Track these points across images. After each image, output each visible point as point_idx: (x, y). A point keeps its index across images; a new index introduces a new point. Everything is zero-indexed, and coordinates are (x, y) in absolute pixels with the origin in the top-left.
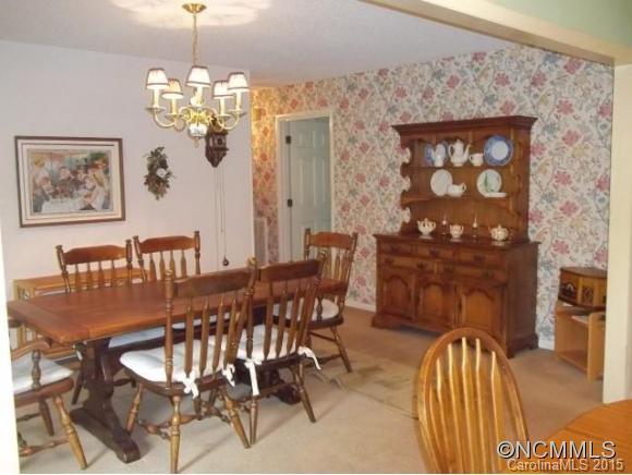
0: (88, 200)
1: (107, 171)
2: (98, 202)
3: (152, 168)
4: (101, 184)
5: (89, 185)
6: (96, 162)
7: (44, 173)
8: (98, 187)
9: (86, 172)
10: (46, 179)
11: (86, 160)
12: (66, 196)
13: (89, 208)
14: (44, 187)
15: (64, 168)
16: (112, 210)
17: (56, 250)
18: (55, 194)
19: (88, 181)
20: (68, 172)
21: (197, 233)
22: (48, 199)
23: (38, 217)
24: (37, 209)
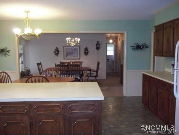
1: (77, 51)
2: (76, 56)
7: (68, 51)
13: (74, 57)
14: (68, 53)
16: (78, 57)
21: (82, 61)
23: (67, 58)
24: (66, 57)
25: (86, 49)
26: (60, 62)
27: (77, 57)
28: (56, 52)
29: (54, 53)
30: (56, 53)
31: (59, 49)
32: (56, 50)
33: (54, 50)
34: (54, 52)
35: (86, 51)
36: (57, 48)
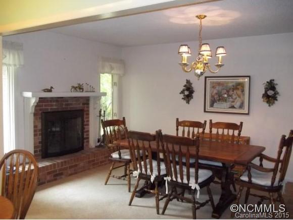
0: (233, 104)
1: (243, 91)
2: (237, 104)
3: (267, 90)
4: (239, 97)
5: (234, 97)
6: (238, 87)
7: (215, 91)
8: (238, 98)
9: (233, 91)
10: (216, 94)
11: (233, 86)
12: (223, 101)
13: (233, 107)
14: (215, 97)
15: (223, 89)
16: (244, 109)
17: (176, 120)
18: (219, 100)
19: (233, 95)
20: (225, 91)
22: (216, 102)
23: (212, 109)
24: (212, 105)
25: (271, 86)
26: (177, 119)
27: (241, 106)
28: (186, 93)
29: (182, 96)
30: (184, 95)
31: (193, 86)
32: (185, 86)
33: (182, 88)
34: (182, 92)
35: (270, 93)
36: (188, 82)
